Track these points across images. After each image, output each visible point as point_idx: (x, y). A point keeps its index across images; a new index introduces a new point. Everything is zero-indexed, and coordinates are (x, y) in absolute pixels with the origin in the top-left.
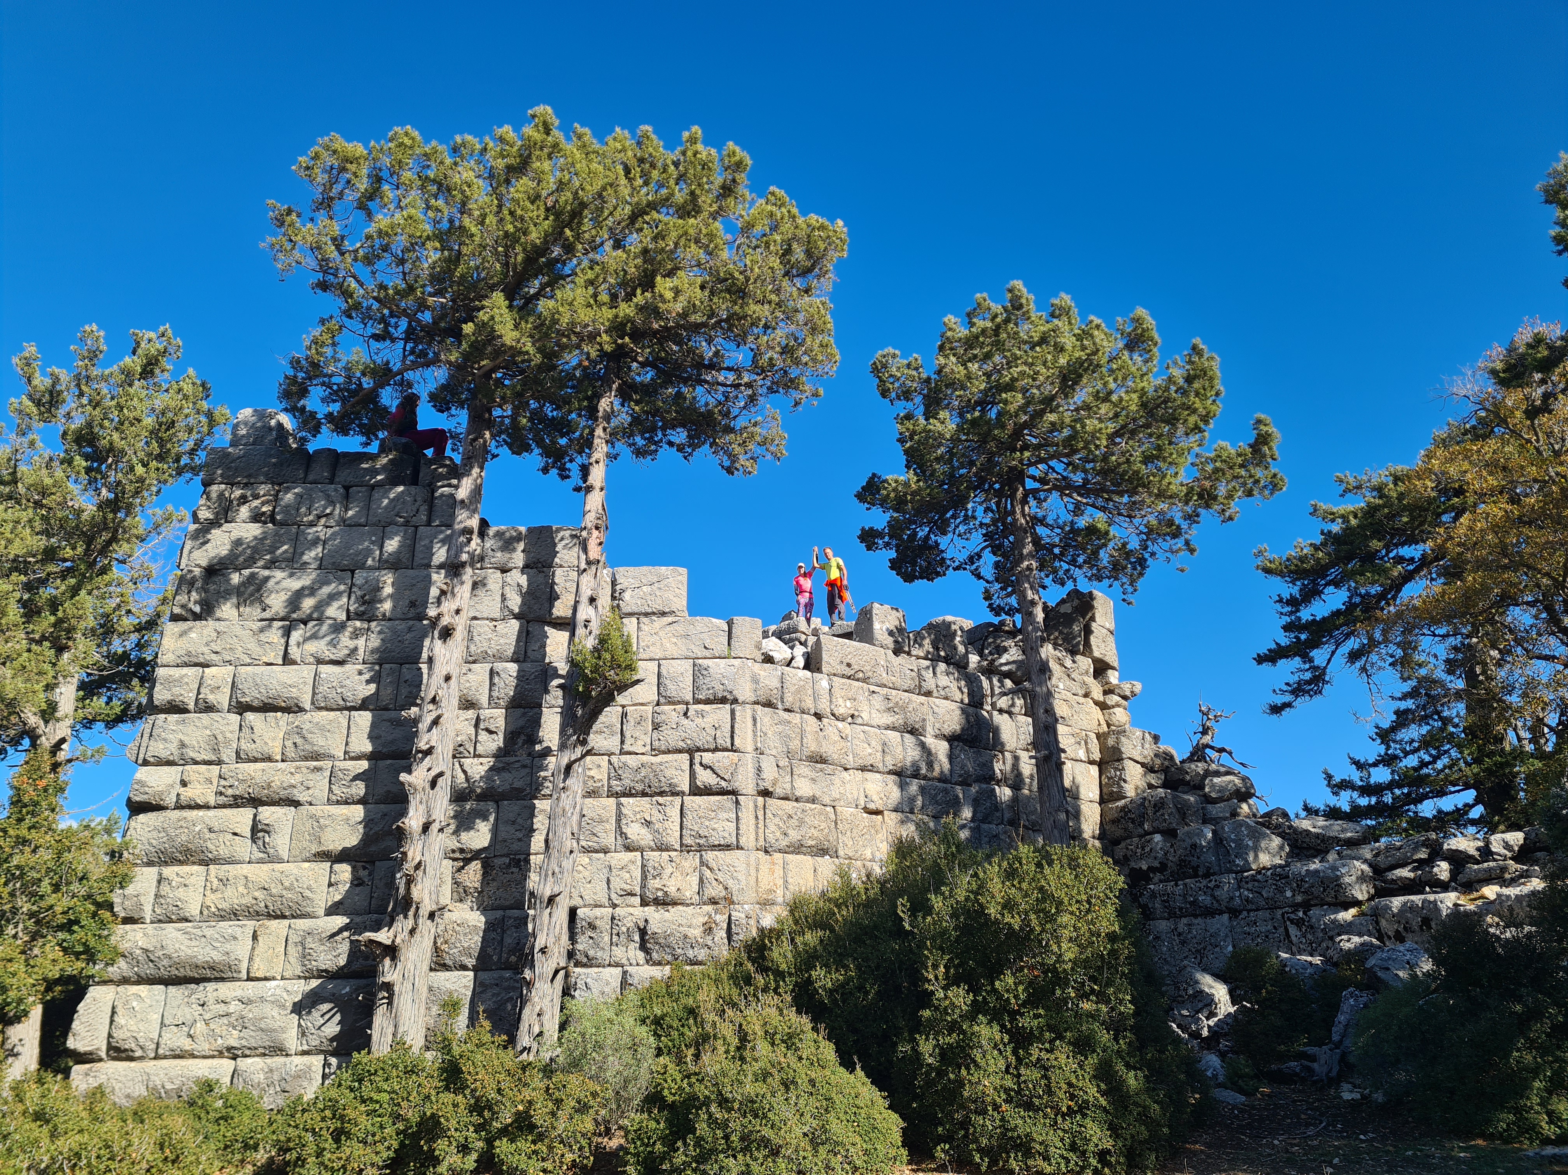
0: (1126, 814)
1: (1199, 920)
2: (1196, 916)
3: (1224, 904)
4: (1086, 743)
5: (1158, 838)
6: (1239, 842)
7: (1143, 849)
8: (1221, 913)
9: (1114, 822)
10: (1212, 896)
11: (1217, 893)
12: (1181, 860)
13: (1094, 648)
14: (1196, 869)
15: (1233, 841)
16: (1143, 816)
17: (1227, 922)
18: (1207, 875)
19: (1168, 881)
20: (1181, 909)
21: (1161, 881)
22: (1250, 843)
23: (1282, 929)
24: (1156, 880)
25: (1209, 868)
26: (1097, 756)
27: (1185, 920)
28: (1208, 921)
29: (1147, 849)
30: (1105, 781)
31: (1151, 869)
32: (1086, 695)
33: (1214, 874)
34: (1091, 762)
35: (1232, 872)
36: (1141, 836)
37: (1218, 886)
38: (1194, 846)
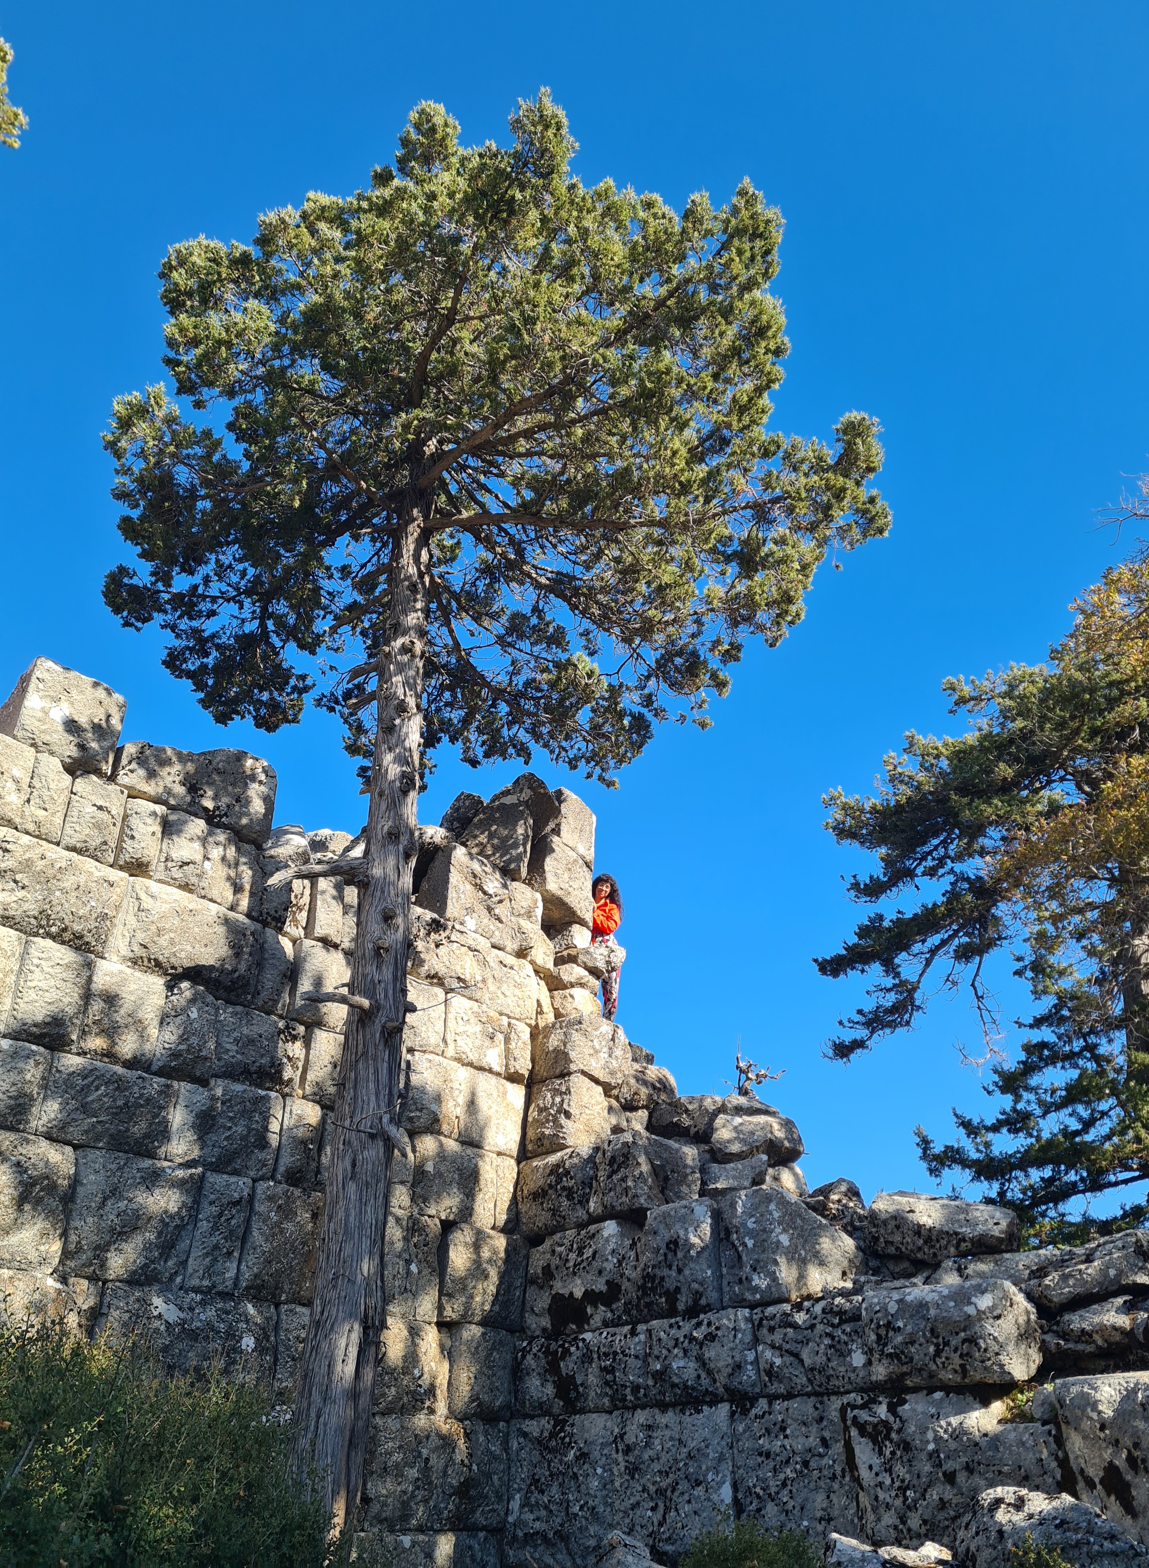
0: (559, 1180)
1: (669, 1418)
2: (663, 1407)
3: (722, 1379)
4: (507, 1040)
5: (610, 1228)
6: (762, 1236)
7: (580, 1253)
8: (715, 1400)
9: (539, 1195)
10: (700, 1359)
11: (710, 1353)
12: (647, 1277)
13: (549, 876)
14: (672, 1296)
15: (752, 1234)
16: (589, 1183)
17: (724, 1426)
18: (693, 1311)
19: (617, 1323)
20: (636, 1388)
21: (606, 1324)
22: (785, 1239)
23: (838, 1448)
24: (596, 1321)
25: (698, 1295)
26: (523, 1066)
27: (641, 1416)
28: (687, 1419)
29: (588, 1253)
30: (533, 1114)
31: (591, 1297)
32: (522, 953)
33: (707, 1309)
34: (513, 1078)
35: (740, 1303)
36: (581, 1226)
37: (711, 1337)
38: (674, 1245)
